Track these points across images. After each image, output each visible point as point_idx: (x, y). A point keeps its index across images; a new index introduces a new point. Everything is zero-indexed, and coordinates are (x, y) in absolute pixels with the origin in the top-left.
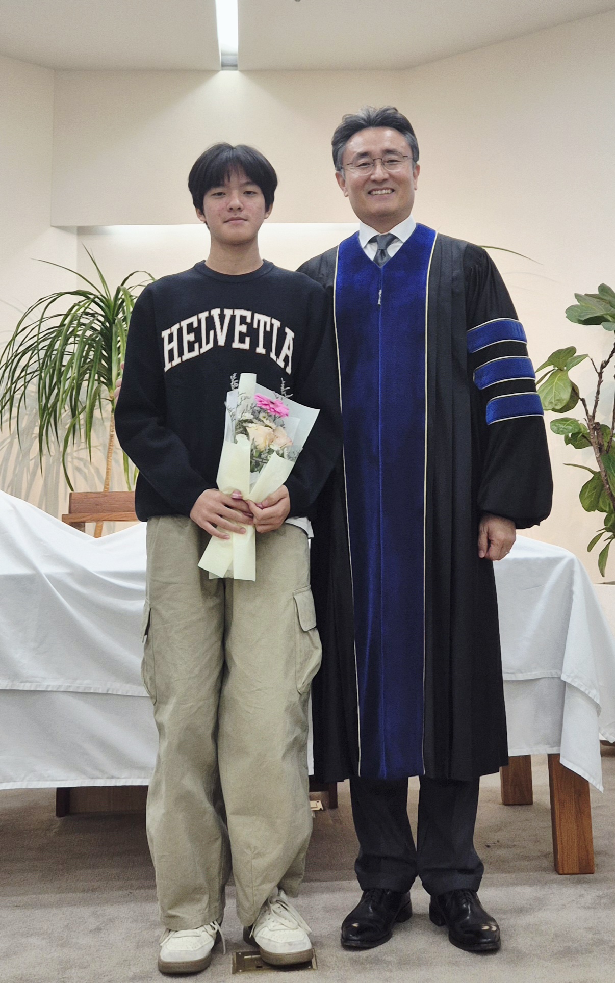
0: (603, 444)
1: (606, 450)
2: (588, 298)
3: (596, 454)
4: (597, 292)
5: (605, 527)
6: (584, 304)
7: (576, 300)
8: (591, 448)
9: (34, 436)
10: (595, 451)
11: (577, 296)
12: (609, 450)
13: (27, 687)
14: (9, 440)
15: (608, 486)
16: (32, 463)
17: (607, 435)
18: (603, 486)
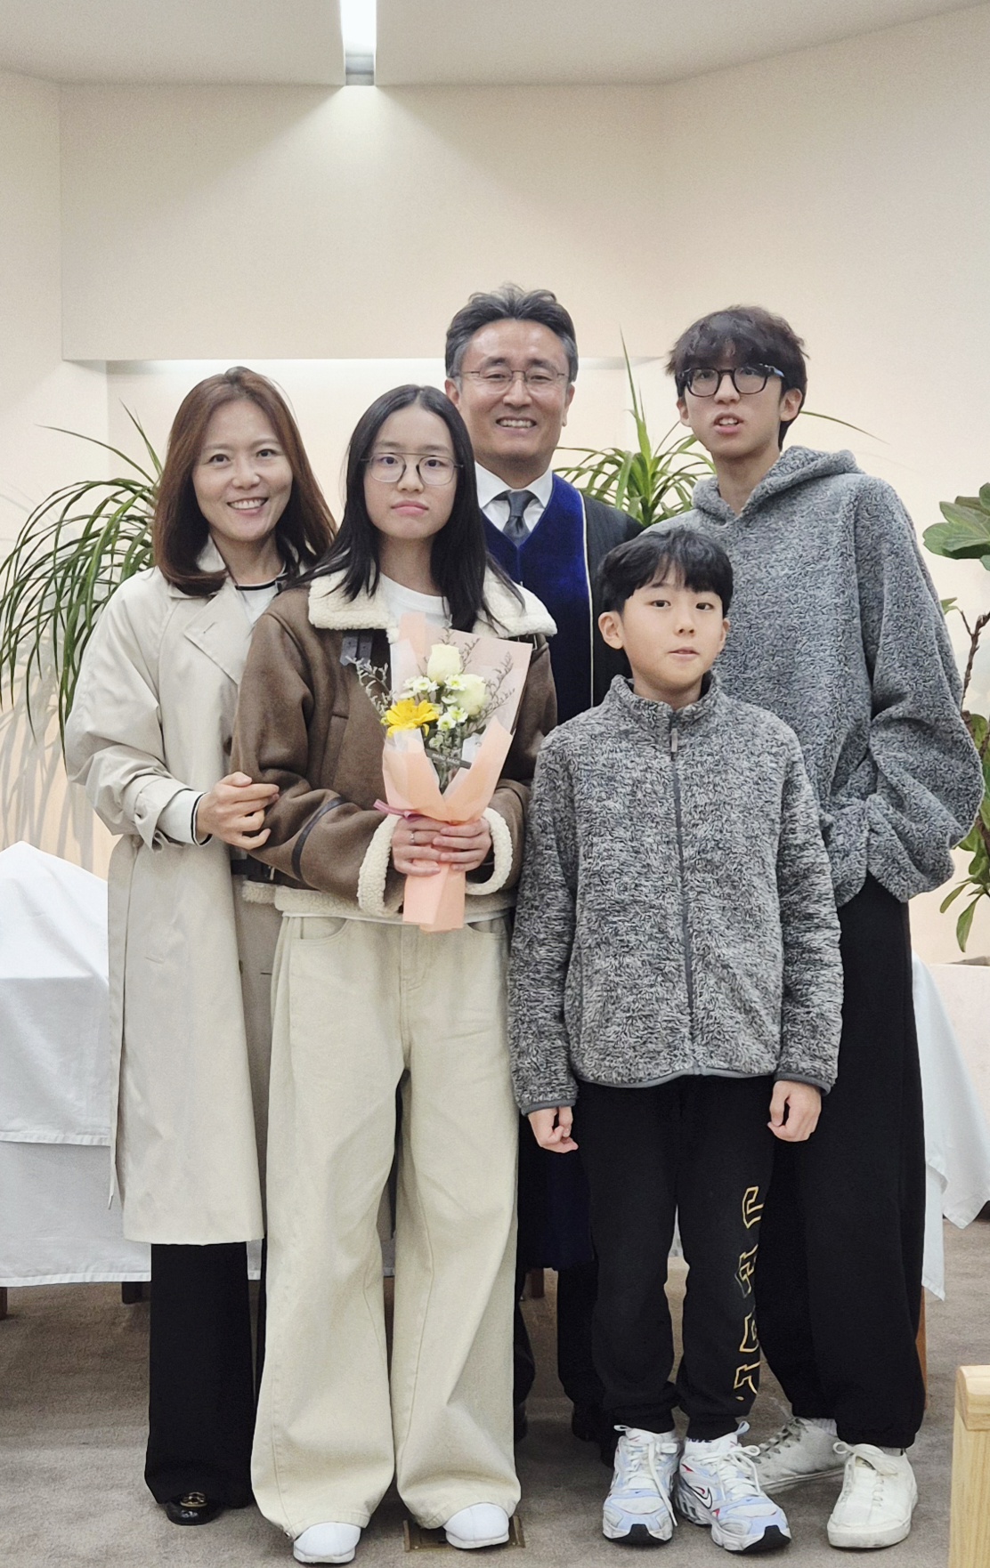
2: (959, 506)
4: (977, 495)
5: (969, 876)
6: (952, 522)
7: (940, 513)
9: (49, 709)
11: (942, 505)
14: (10, 717)
16: (48, 753)
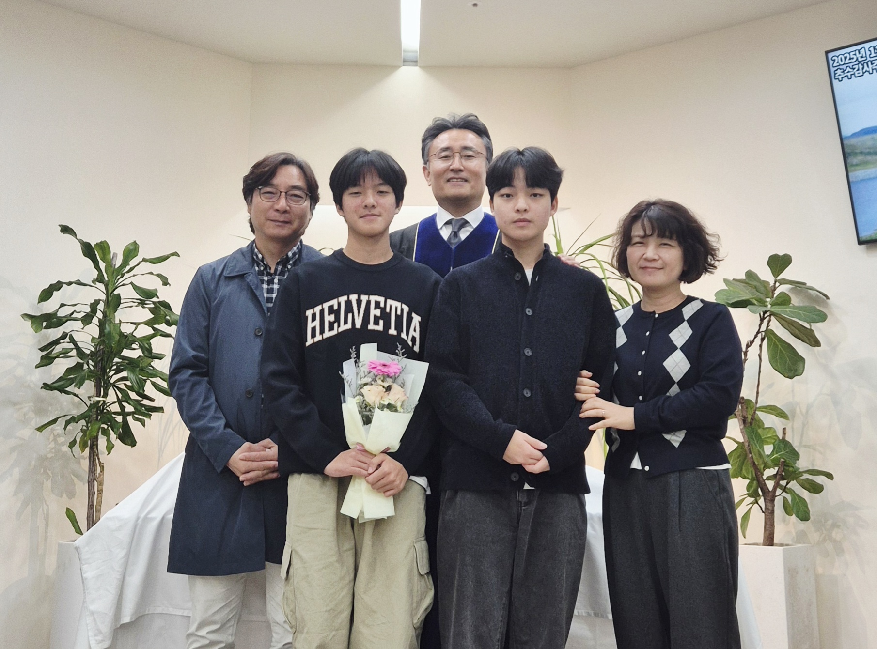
0: (747, 417)
1: (750, 423)
2: (734, 282)
3: (740, 426)
4: (744, 277)
5: (747, 492)
6: (731, 288)
7: (725, 284)
8: (736, 420)
10: (739, 423)
11: (726, 281)
15: (750, 456)
17: (751, 409)
18: (746, 455)
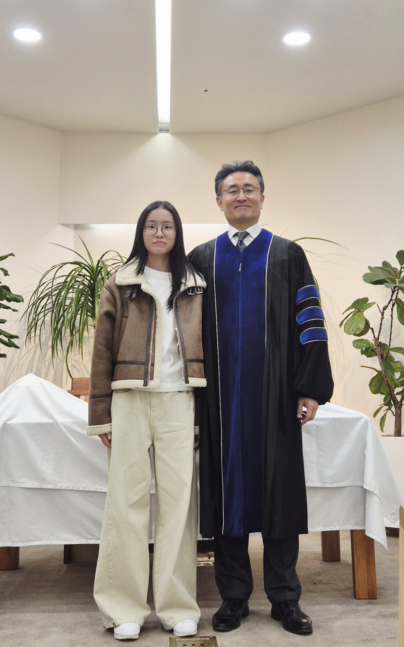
0: (384, 355)
1: (385, 358)
2: (375, 268)
3: (379, 360)
4: (381, 266)
5: (384, 403)
6: (373, 273)
7: (369, 270)
8: (377, 357)
9: (48, 346)
10: (379, 358)
11: (369, 268)
12: (387, 358)
13: (50, 487)
14: (34, 348)
15: (386, 379)
16: (47, 362)
17: (386, 349)
18: (383, 379)
